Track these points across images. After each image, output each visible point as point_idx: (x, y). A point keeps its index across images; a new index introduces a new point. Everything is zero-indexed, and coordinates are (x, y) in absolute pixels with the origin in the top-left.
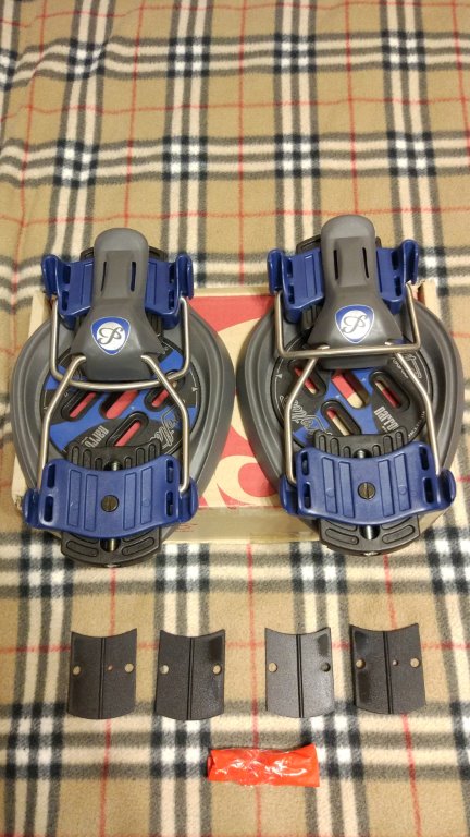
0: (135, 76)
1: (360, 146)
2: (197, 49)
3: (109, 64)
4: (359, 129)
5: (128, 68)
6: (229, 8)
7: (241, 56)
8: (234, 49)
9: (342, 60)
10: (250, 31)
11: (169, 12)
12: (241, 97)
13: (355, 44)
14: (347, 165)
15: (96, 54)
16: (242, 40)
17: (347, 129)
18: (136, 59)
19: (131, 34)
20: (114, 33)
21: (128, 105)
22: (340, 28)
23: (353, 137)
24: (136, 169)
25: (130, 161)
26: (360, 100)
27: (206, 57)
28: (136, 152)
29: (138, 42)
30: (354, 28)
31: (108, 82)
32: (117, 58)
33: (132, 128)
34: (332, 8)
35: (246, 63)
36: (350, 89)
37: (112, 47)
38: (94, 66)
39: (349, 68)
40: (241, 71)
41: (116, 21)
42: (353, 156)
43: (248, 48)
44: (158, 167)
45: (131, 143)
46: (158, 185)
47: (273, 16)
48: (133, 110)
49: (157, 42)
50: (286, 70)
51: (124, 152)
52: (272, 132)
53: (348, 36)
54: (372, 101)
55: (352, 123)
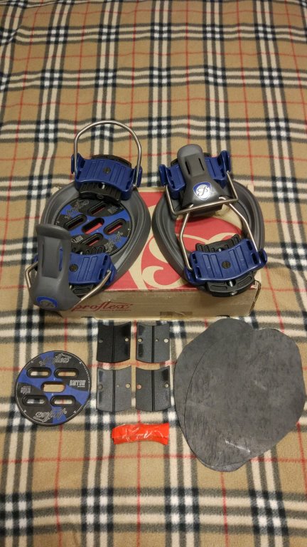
0: (31, 43)
1: (136, 74)
2: (62, 32)
3: (18, 38)
4: (136, 66)
5: (28, 40)
6: (79, 13)
7: (83, 35)
8: (80, 32)
9: (131, 36)
10: (88, 23)
11: (49, 16)
12: (81, 53)
13: (138, 29)
14: (129, 82)
15: (12, 34)
16: (84, 27)
17: (131, 66)
18: (32, 36)
19: (30, 25)
20: (22, 25)
21: (26, 56)
22: (132, 22)
23: (133, 70)
24: (27, 84)
25: (25, 80)
26: (138, 53)
28: (28, 77)
29: (33, 29)
30: (138, 22)
31: (17, 46)
32: (22, 35)
33: (27, 66)
34: (129, 13)
35: (85, 38)
36: (134, 49)
37: (21, 31)
38: (11, 39)
39: (134, 39)
40: (82, 41)
41: (24, 20)
42: (133, 78)
43: (86, 31)
44: (38, 83)
45: (26, 73)
46: (37, 91)
47: (99, 17)
48: (28, 58)
49: (43, 29)
50: (104, 40)
51: (23, 77)
52: (95, 68)
53: (135, 25)
54: (144, 54)
55: (134, 64)
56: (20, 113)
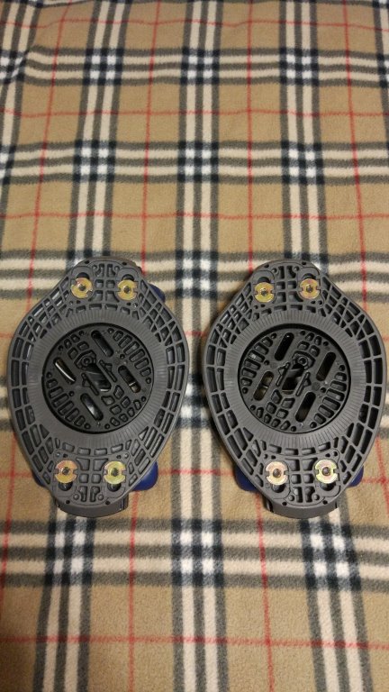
0: (53, 82)
1: (256, 154)
2: (112, 60)
3: (29, 71)
4: (256, 138)
5: (47, 75)
6: (142, 22)
7: (152, 67)
8: (146, 60)
9: (243, 74)
10: (160, 44)
11: (87, 25)
12: (149, 106)
13: (256, 59)
14: (243, 171)
15: (18, 61)
16: (153, 52)
17: (245, 138)
18: (55, 67)
19: (51, 44)
20: (35, 42)
21: (44, 109)
22: (243, 45)
23: (250, 145)
24: (48, 170)
25: (43, 162)
26: (258, 111)
27: (119, 67)
28: (50, 154)
29: (57, 52)
30: (255, 44)
31: (28, 89)
32: (37, 65)
33: (46, 132)
34: (235, 26)
35: (156, 74)
36: (249, 100)
37: (33, 56)
38: (15, 73)
39: (249, 81)
40: (151, 81)
41: (39, 32)
42: (250, 163)
43: (158, 59)
44: (69, 169)
45: (45, 146)
46: (67, 187)
47: (181, 32)
48: (49, 114)
49: (75, 52)
50: (191, 81)
51: (38, 154)
52: (176, 139)
53: (249, 52)
54: (269, 112)
55: (250, 132)
56: (35, 233)
